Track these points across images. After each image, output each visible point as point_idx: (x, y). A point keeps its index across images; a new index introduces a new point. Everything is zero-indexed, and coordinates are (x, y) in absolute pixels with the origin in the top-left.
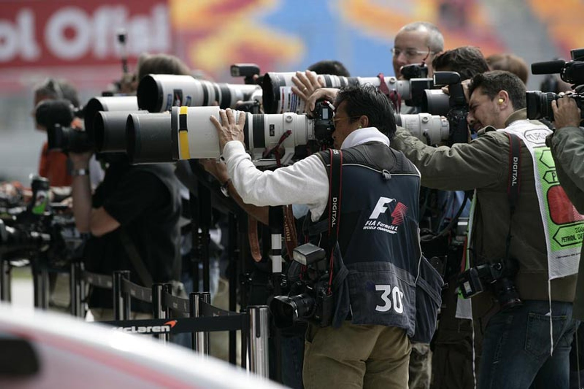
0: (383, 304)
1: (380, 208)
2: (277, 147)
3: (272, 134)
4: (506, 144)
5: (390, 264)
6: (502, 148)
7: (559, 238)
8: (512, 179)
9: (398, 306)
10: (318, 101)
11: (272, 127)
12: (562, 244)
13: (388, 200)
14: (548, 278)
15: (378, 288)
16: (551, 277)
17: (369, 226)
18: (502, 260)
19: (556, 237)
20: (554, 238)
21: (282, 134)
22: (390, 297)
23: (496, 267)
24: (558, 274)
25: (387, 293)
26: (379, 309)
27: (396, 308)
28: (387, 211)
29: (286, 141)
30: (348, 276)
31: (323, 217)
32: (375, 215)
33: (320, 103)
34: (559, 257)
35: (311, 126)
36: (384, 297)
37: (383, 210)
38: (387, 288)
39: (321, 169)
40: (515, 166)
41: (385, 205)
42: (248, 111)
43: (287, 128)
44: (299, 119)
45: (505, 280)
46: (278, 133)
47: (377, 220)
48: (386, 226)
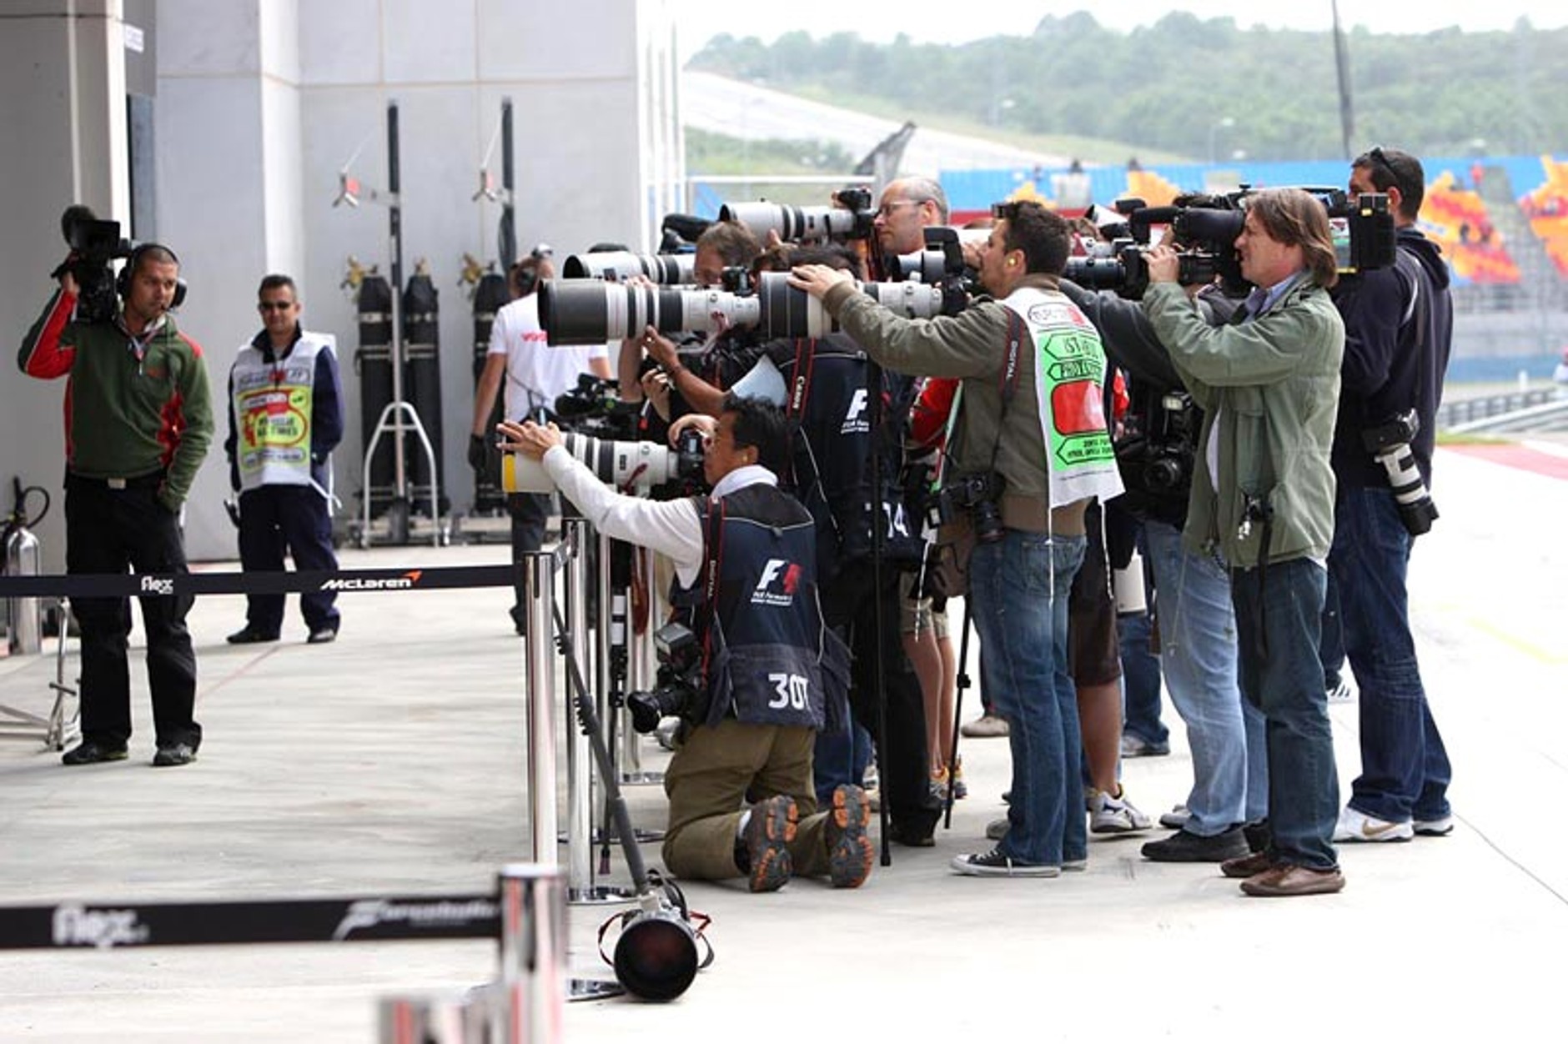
0: (778, 698)
1: (768, 576)
2: (629, 482)
3: (623, 467)
4: (1001, 322)
5: (781, 646)
6: (997, 328)
7: (1064, 453)
8: (1007, 370)
9: (797, 699)
10: (684, 429)
11: (623, 458)
12: (1069, 460)
13: (779, 563)
14: (1047, 505)
15: (773, 677)
16: (1053, 504)
17: (757, 598)
18: (984, 478)
19: (1062, 453)
20: (1058, 453)
21: (635, 467)
22: (787, 689)
23: (975, 486)
24: (1060, 500)
25: (783, 684)
26: (773, 704)
27: (794, 703)
28: (778, 578)
29: (640, 477)
30: (730, 661)
31: (695, 586)
32: (763, 585)
33: (686, 432)
34: (1064, 479)
35: (673, 459)
36: (780, 689)
37: (773, 576)
38: (782, 677)
39: (691, 516)
40: (1013, 354)
41: (776, 570)
42: (594, 436)
43: (643, 460)
44: (658, 451)
45: (986, 503)
46: (631, 467)
47: (765, 591)
48: (777, 597)
